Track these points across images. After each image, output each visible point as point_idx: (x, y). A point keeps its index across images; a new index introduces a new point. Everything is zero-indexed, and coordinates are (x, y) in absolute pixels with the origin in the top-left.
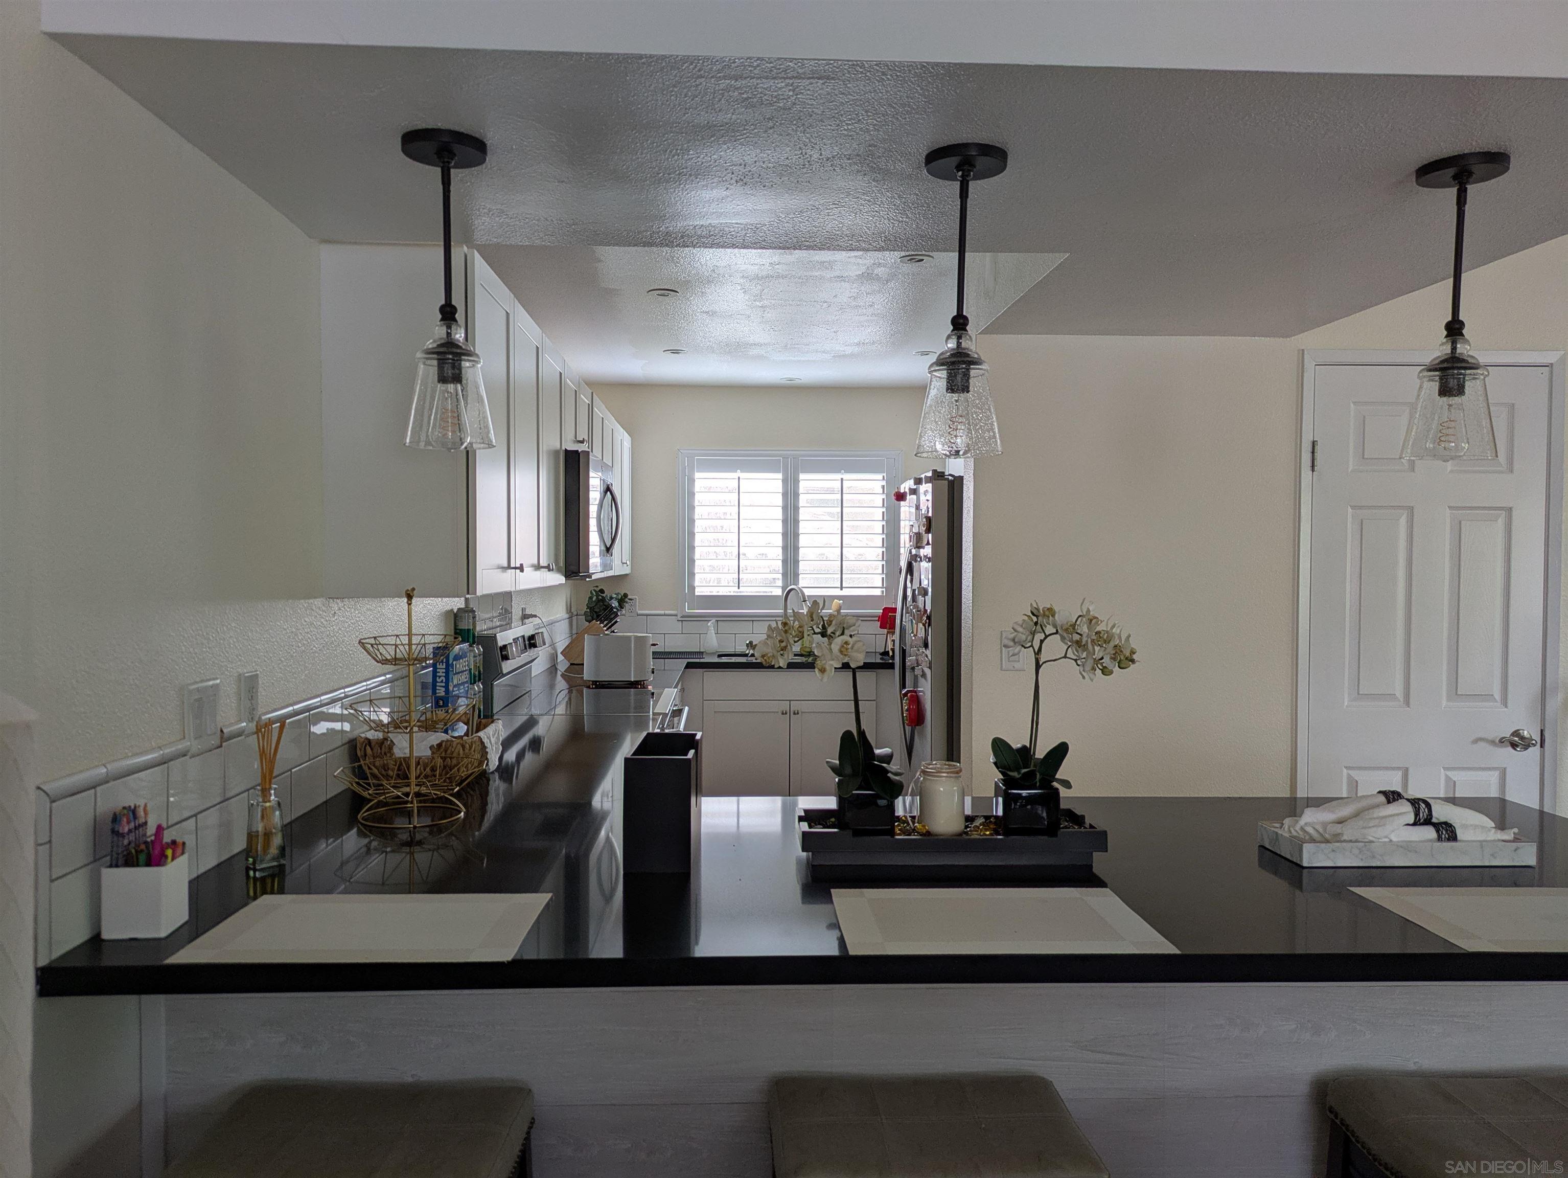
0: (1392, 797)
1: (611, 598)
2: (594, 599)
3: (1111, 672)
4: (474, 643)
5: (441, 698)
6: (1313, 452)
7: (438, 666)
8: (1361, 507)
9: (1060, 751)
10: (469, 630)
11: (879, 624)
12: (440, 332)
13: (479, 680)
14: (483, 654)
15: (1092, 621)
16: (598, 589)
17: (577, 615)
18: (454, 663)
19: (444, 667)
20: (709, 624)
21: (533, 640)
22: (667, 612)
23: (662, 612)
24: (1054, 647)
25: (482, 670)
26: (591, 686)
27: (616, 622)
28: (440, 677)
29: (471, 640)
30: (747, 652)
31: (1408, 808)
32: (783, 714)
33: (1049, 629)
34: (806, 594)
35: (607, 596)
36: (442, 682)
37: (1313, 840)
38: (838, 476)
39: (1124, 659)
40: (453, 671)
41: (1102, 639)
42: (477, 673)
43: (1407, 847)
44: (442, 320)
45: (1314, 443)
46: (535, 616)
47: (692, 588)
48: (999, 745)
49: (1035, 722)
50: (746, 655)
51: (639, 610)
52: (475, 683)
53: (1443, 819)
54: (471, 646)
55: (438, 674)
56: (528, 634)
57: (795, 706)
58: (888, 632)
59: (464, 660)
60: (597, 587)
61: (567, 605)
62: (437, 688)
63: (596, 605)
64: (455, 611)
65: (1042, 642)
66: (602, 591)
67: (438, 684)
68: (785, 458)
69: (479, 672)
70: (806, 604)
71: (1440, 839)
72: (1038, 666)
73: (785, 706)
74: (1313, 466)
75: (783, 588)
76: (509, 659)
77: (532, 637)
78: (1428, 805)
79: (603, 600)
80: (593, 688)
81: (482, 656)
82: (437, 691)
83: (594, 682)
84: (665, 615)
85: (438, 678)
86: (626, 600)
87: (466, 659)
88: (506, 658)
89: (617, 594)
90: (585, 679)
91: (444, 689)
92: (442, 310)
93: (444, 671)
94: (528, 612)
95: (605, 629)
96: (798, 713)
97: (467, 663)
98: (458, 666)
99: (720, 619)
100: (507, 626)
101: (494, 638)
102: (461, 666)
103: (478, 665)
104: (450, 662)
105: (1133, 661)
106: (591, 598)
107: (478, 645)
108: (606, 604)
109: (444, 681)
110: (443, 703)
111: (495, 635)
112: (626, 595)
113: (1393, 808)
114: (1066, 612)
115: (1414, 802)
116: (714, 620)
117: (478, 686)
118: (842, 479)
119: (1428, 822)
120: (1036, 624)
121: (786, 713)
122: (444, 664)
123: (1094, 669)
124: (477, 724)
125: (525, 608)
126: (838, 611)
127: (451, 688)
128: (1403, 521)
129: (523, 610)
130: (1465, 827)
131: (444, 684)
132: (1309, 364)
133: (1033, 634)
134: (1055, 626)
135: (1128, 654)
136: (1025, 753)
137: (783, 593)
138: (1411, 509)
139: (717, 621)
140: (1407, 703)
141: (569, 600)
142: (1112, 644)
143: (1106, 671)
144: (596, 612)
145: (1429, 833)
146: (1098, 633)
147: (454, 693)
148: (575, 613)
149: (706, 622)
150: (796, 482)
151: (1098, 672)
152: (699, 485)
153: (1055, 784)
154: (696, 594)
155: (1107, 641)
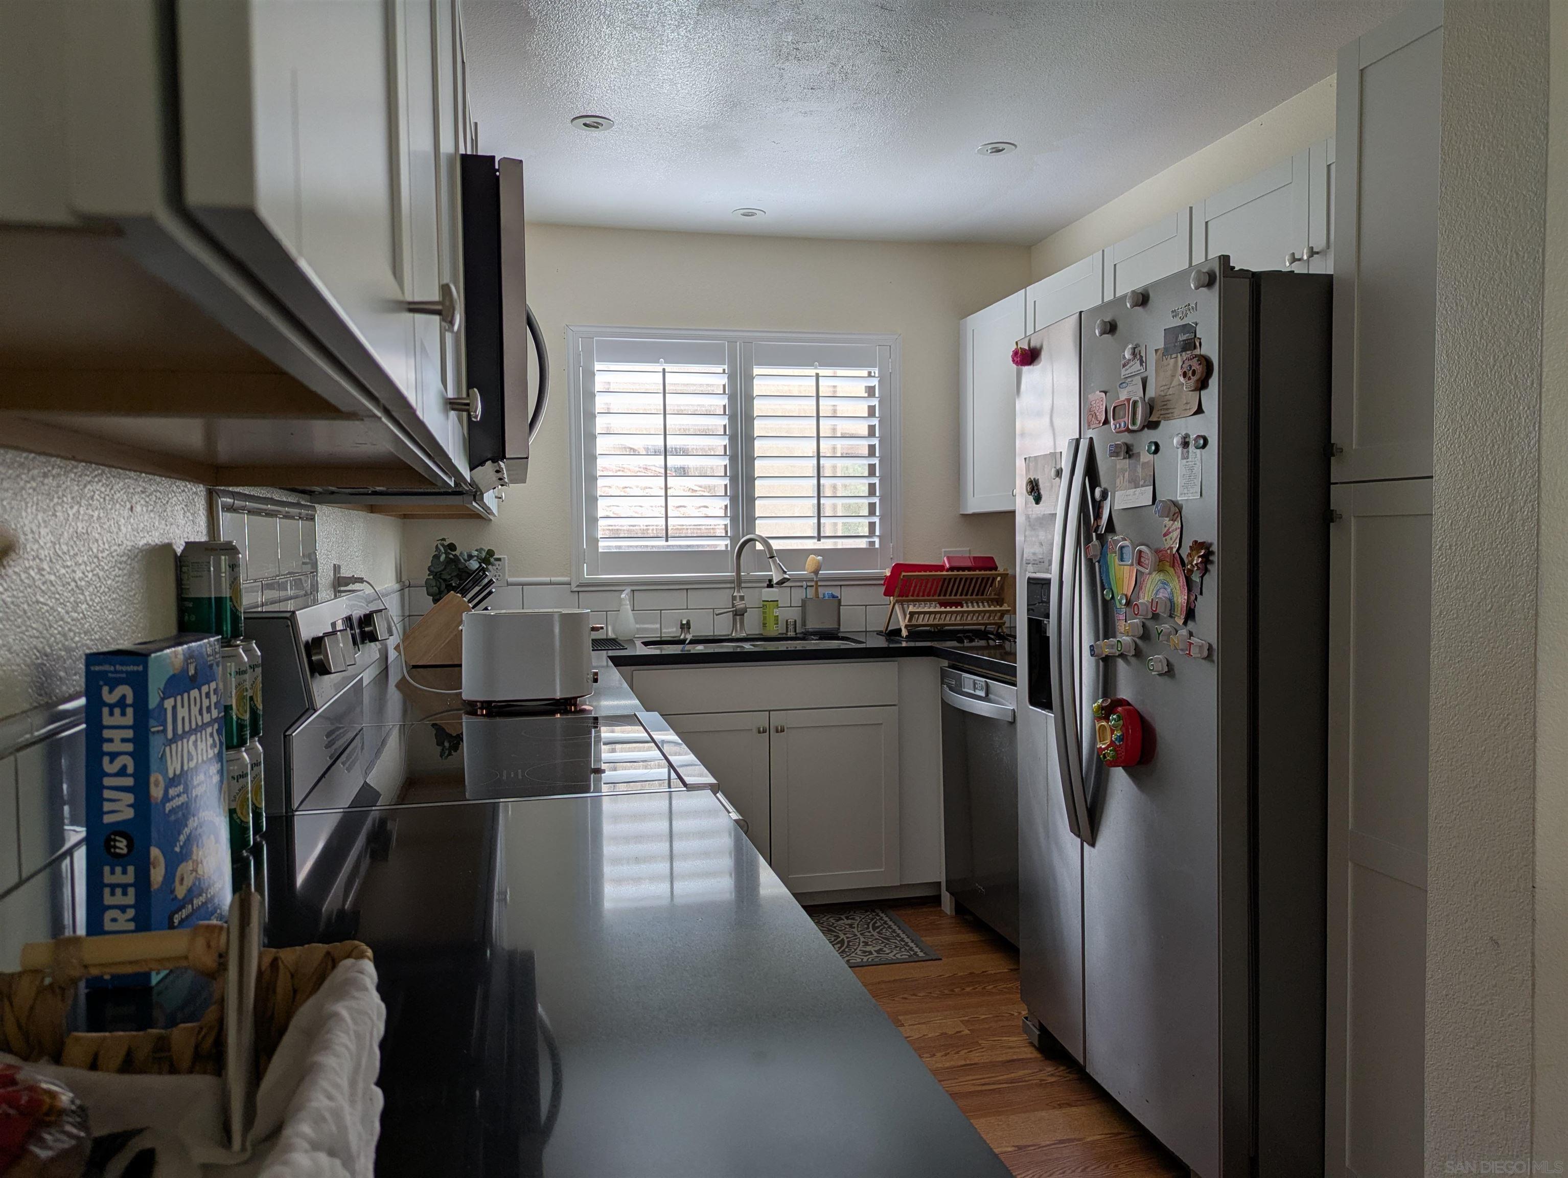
1: (470, 557)
2: (443, 557)
4: (236, 634)
5: (120, 830)
7: (107, 720)
10: (219, 600)
11: (883, 589)
13: (255, 733)
14: (263, 665)
16: (446, 543)
17: (409, 586)
18: (169, 704)
19: (129, 720)
20: (623, 596)
21: (370, 625)
22: (553, 579)
23: (547, 579)
25: (260, 707)
26: (479, 712)
27: (490, 593)
28: (113, 756)
29: (228, 627)
30: (682, 637)
32: (759, 732)
34: (774, 548)
35: (461, 553)
36: (122, 772)
38: (812, 372)
40: (164, 731)
42: (247, 717)
46: (361, 580)
47: (594, 541)
50: (682, 642)
51: (510, 576)
52: (242, 743)
54: (226, 643)
55: (107, 747)
56: (358, 613)
57: (778, 719)
58: (897, 601)
59: (205, 689)
60: (444, 540)
61: (396, 567)
62: (107, 794)
63: (445, 569)
64: (179, 551)
66: (452, 547)
67: (107, 781)
68: (732, 342)
69: (254, 712)
70: (775, 562)
73: (761, 720)
75: (734, 540)
76: (330, 673)
77: (367, 619)
79: (456, 560)
80: (482, 715)
81: (259, 670)
82: (107, 806)
83: (487, 704)
84: (551, 583)
85: (106, 759)
86: (492, 560)
87: (213, 685)
88: (322, 669)
89: (480, 550)
90: (464, 697)
91: (129, 798)
93: (130, 734)
94: (345, 573)
95: (471, 605)
96: (783, 731)
97: (214, 699)
98: (182, 712)
99: (638, 588)
100: (310, 597)
101: (290, 620)
102: (195, 710)
103: (249, 693)
104: (153, 702)
106: (436, 557)
107: (248, 638)
108: (460, 566)
109: (130, 770)
110: (130, 846)
111: (294, 612)
112: (491, 553)
116: (628, 590)
117: (251, 751)
118: (817, 376)
121: (764, 731)
122: (130, 711)
124: (260, 973)
125: (339, 567)
126: (816, 572)
127: (157, 792)
129: (337, 568)
131: (129, 782)
137: (733, 547)
139: (633, 591)
141: (398, 562)
144: (445, 580)
147: (168, 807)
148: (407, 583)
149: (616, 594)
150: (749, 379)
152: (600, 381)
154: (600, 550)
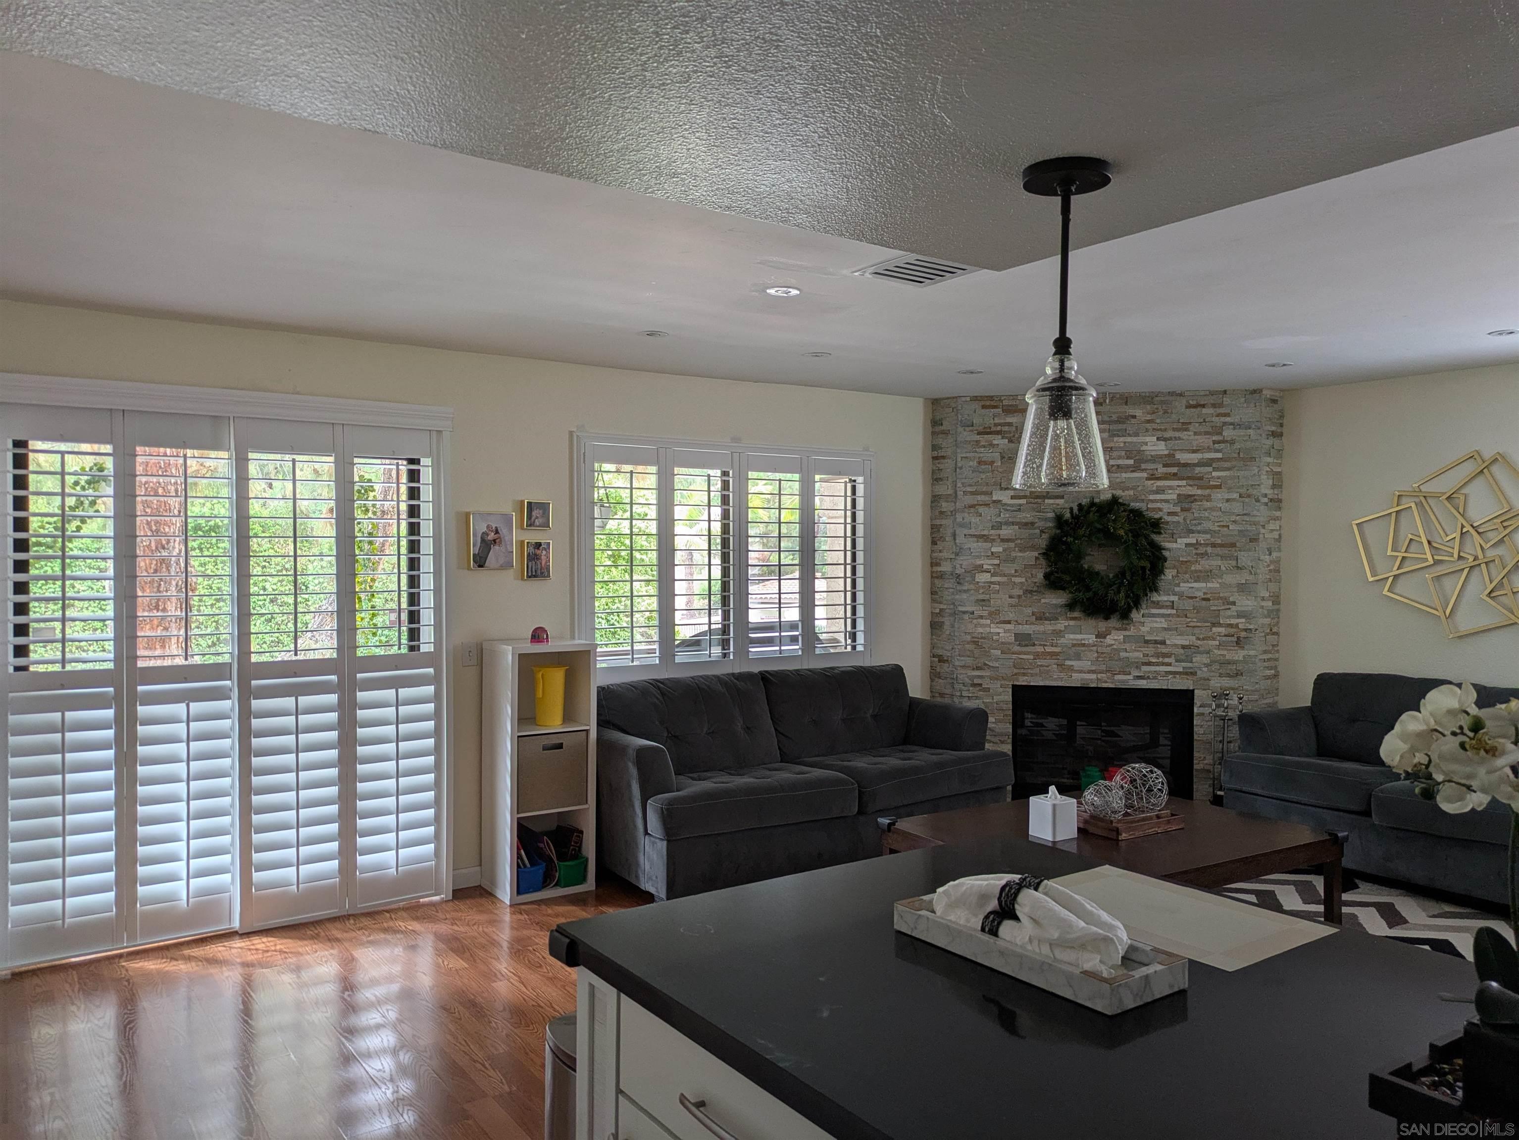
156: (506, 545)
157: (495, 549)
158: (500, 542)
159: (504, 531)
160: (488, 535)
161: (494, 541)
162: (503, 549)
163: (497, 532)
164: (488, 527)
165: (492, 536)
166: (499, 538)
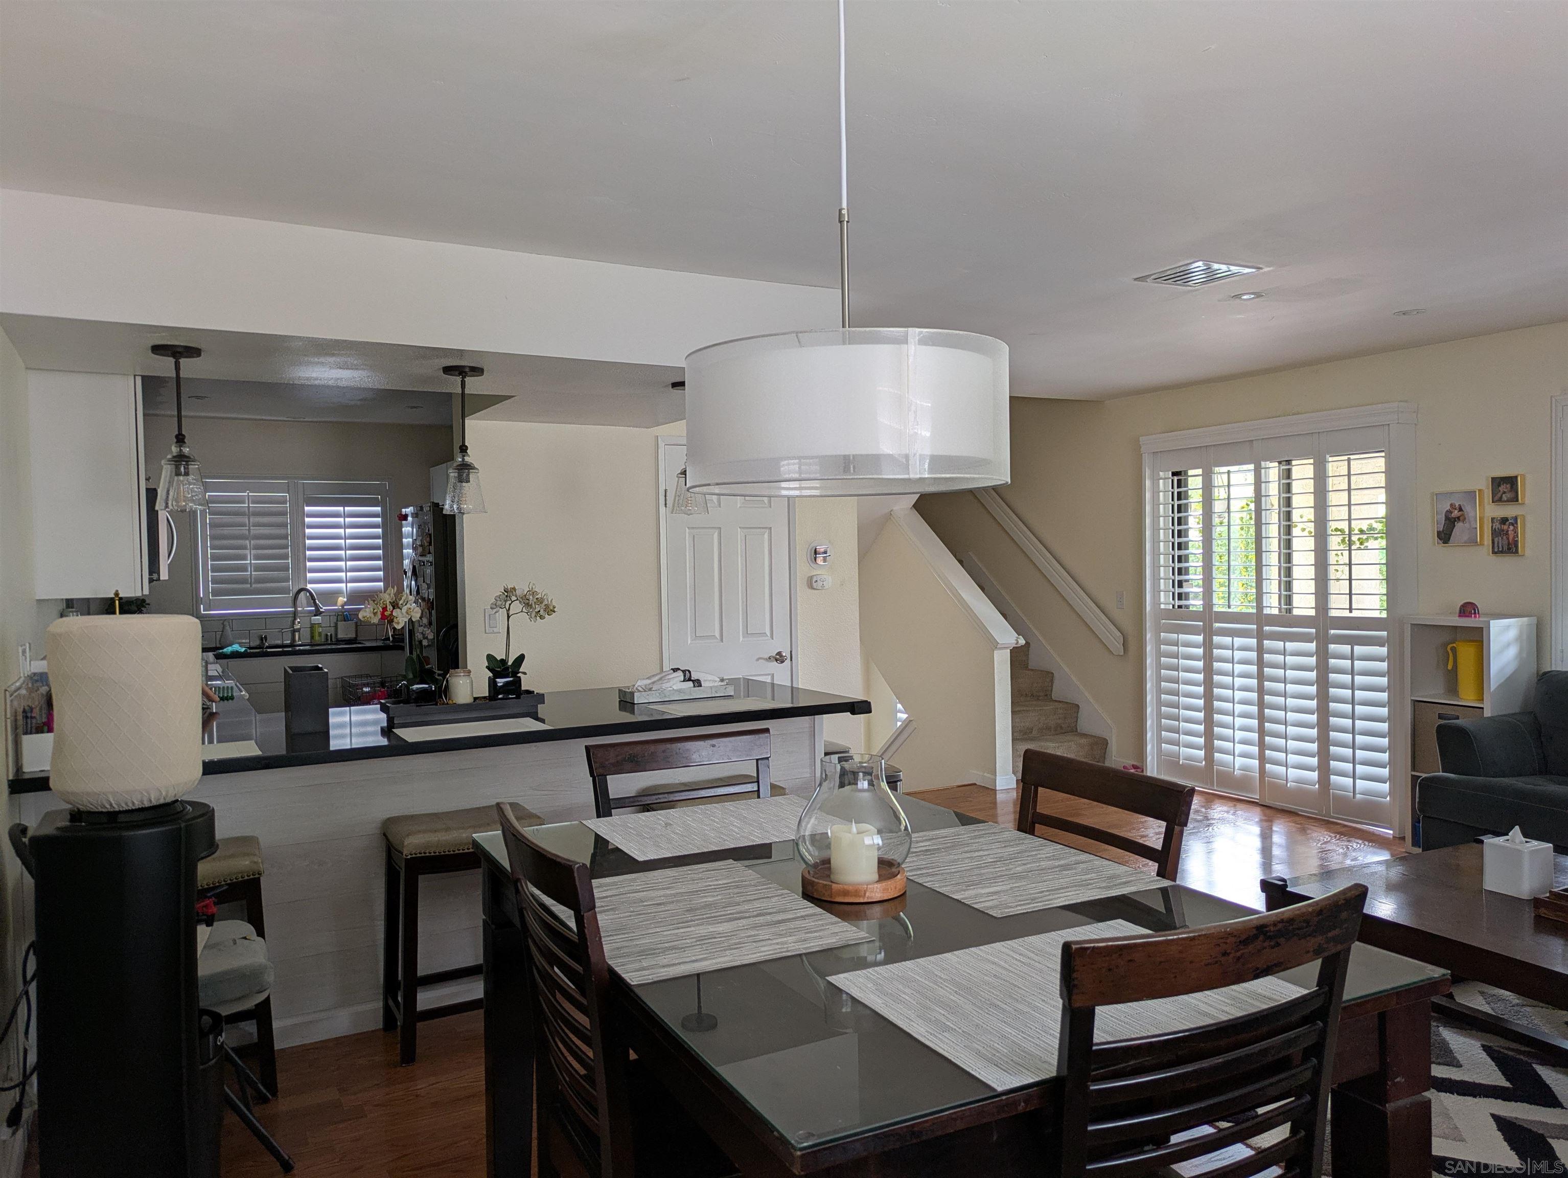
0: (675, 670)
3: (544, 618)
6: (666, 496)
8: (693, 528)
9: (521, 658)
12: (175, 450)
15: (534, 593)
20: (225, 623)
24: (516, 607)
30: (262, 645)
31: (680, 674)
33: (514, 598)
37: (639, 691)
39: (550, 610)
41: (540, 601)
43: (680, 691)
44: (177, 442)
45: (666, 491)
48: (490, 658)
49: (508, 645)
50: (262, 648)
53: (696, 678)
65: (510, 604)
71: (694, 686)
72: (509, 617)
74: (666, 504)
78: (689, 672)
92: (177, 437)
99: (235, 618)
105: (554, 612)
113: (675, 674)
114: (522, 588)
115: (684, 671)
119: (690, 680)
120: (507, 596)
123: (536, 616)
126: (343, 607)
128: (716, 535)
130: (705, 681)
132: (661, 444)
133: (506, 601)
134: (516, 596)
135: (552, 608)
136: (503, 662)
138: (720, 528)
139: (233, 620)
140: (722, 640)
142: (544, 604)
143: (542, 617)
145: (690, 684)
146: (537, 599)
151: (538, 618)
153: (519, 675)
155: (541, 603)
156: (1470, 523)
157: (1459, 526)
158: (1465, 519)
159: (1467, 509)
160: (1451, 513)
161: (1458, 518)
162: (1467, 525)
163: (1461, 509)
164: (1451, 505)
165: (1456, 513)
166: (1462, 515)
